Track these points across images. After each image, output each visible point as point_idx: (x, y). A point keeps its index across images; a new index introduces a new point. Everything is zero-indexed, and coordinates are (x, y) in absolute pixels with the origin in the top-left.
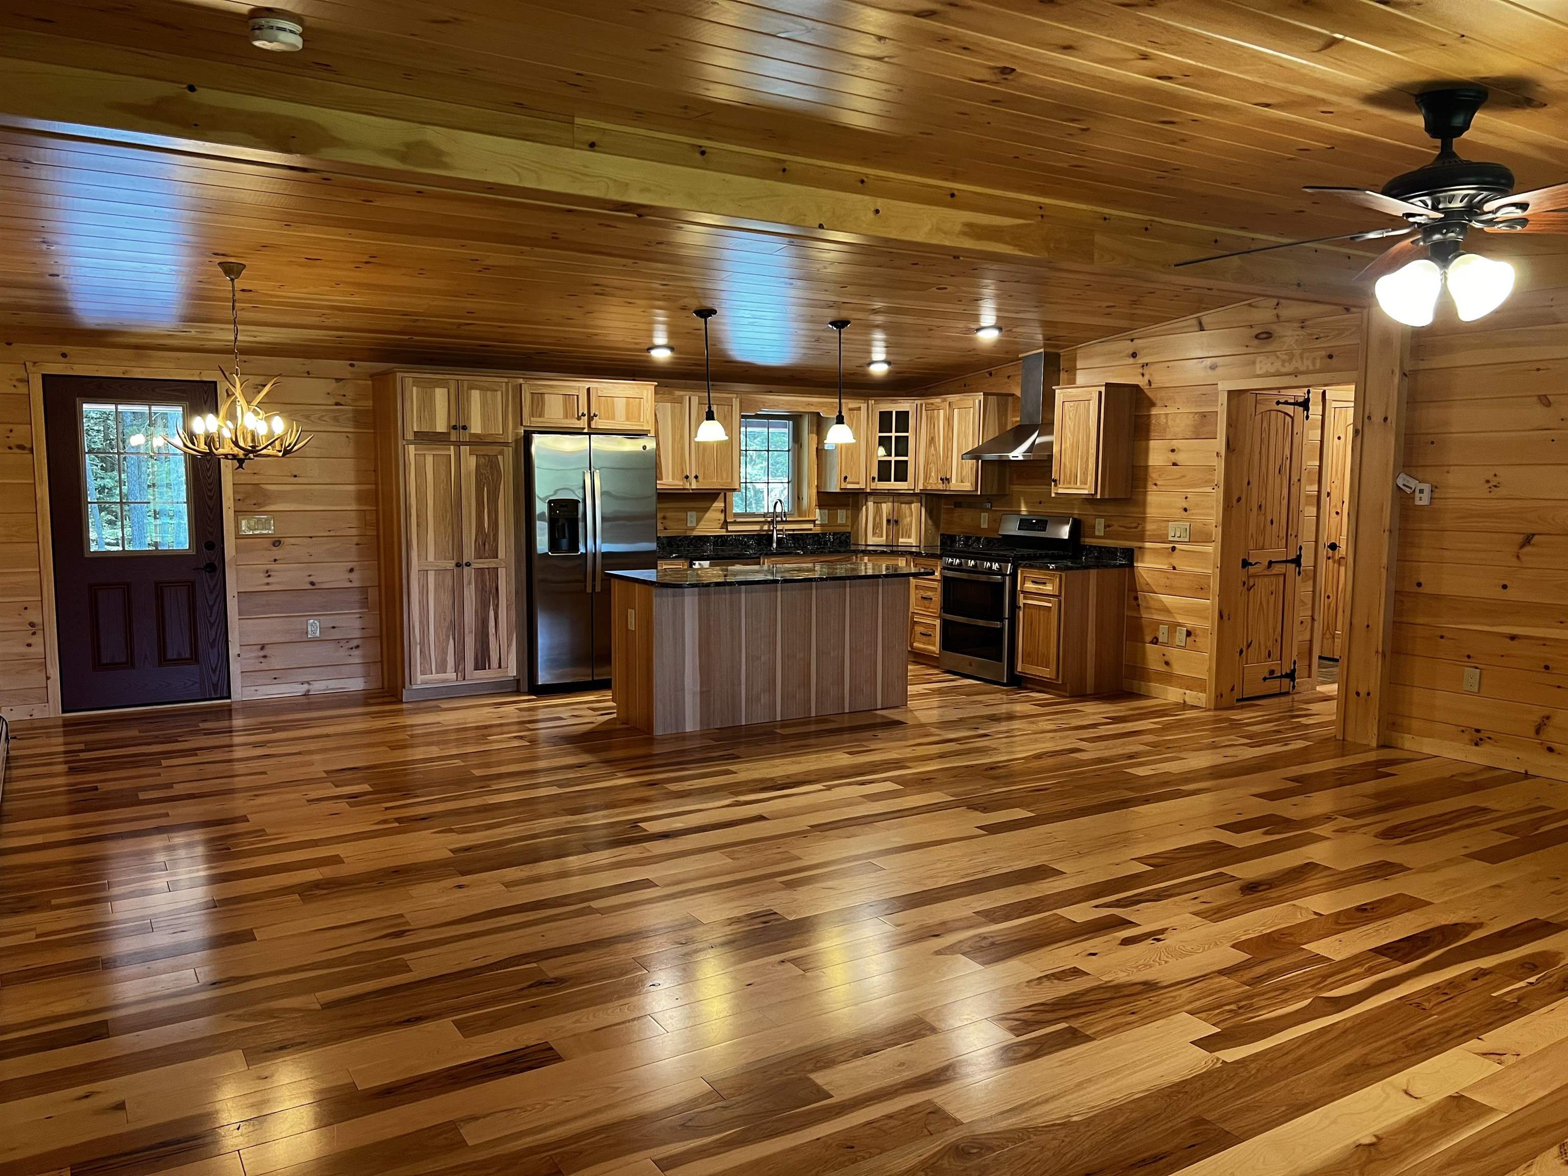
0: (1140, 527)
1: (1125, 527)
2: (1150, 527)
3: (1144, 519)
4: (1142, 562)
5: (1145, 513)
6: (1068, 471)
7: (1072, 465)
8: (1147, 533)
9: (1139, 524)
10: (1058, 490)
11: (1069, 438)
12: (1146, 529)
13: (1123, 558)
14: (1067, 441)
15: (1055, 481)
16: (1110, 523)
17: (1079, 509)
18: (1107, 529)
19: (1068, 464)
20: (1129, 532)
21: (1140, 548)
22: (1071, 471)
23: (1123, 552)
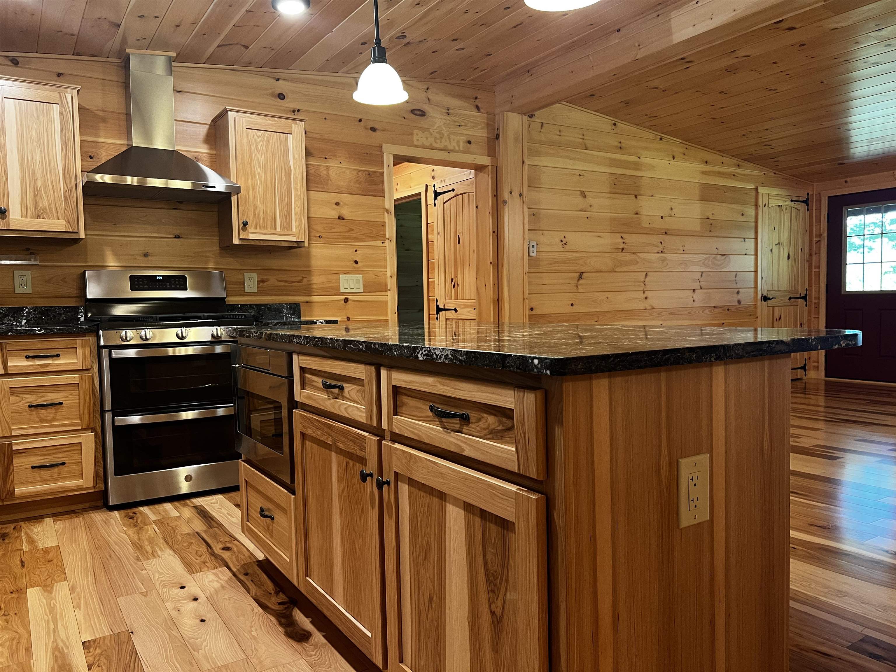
0: (305, 281)
1: (286, 282)
2: (317, 280)
3: (309, 272)
4: (311, 316)
5: (309, 266)
6: (262, 213)
7: (267, 207)
8: (315, 286)
9: (303, 278)
10: (248, 236)
11: (259, 174)
12: (313, 282)
13: (292, 314)
14: (255, 177)
15: (245, 224)
16: (265, 277)
17: (216, 263)
18: (261, 284)
19: (259, 204)
20: (292, 286)
21: (307, 302)
22: (265, 213)
23: (291, 308)
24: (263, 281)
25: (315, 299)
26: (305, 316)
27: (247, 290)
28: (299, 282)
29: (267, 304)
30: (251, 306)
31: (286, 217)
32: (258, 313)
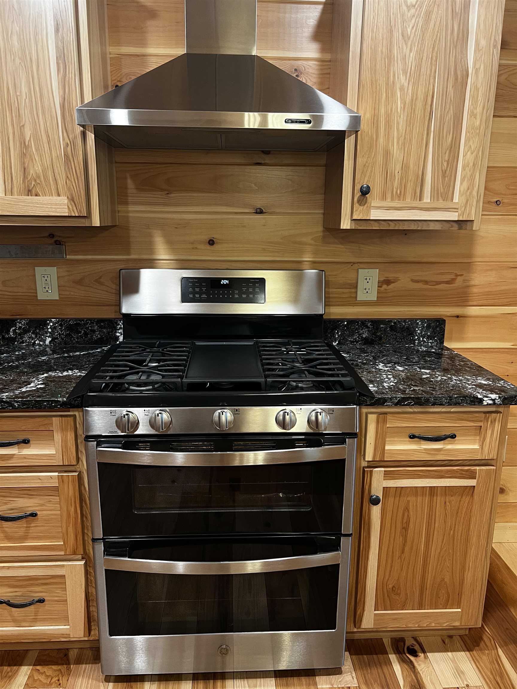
0: (459, 281)
1: (426, 282)
2: (480, 279)
3: (468, 266)
4: (461, 339)
6: (398, 168)
7: (409, 154)
8: (475, 290)
9: (457, 275)
10: (368, 212)
11: (402, 89)
12: (472, 283)
13: (429, 338)
14: (394, 94)
15: (365, 192)
16: (391, 276)
17: (315, 253)
18: (385, 286)
19: (395, 151)
20: (436, 290)
21: (458, 317)
22: (405, 167)
23: (428, 327)
24: (388, 282)
25: (473, 311)
26: (451, 340)
27: (361, 296)
28: (447, 283)
29: (390, 321)
30: (363, 323)
31: (444, 173)
32: (374, 334)
